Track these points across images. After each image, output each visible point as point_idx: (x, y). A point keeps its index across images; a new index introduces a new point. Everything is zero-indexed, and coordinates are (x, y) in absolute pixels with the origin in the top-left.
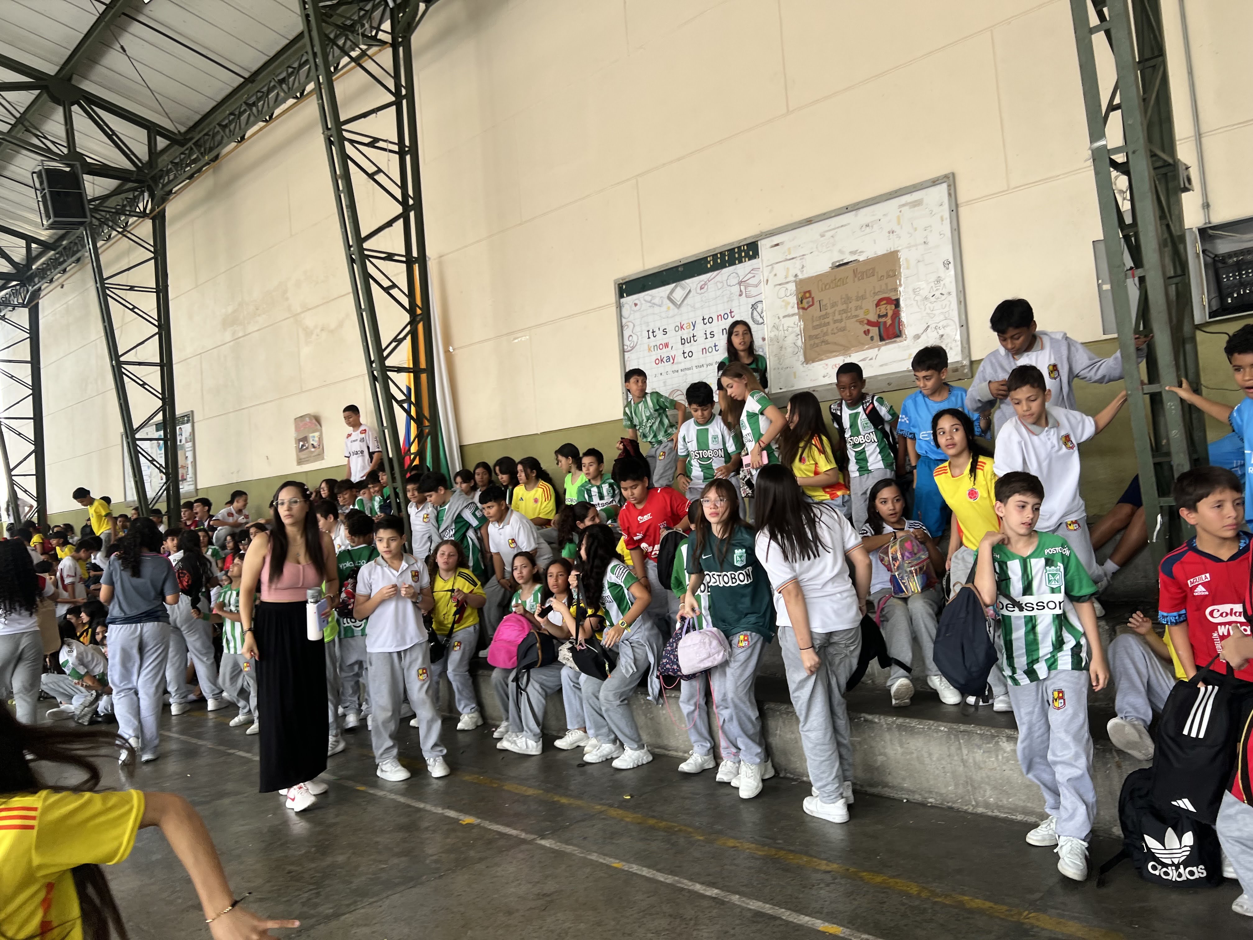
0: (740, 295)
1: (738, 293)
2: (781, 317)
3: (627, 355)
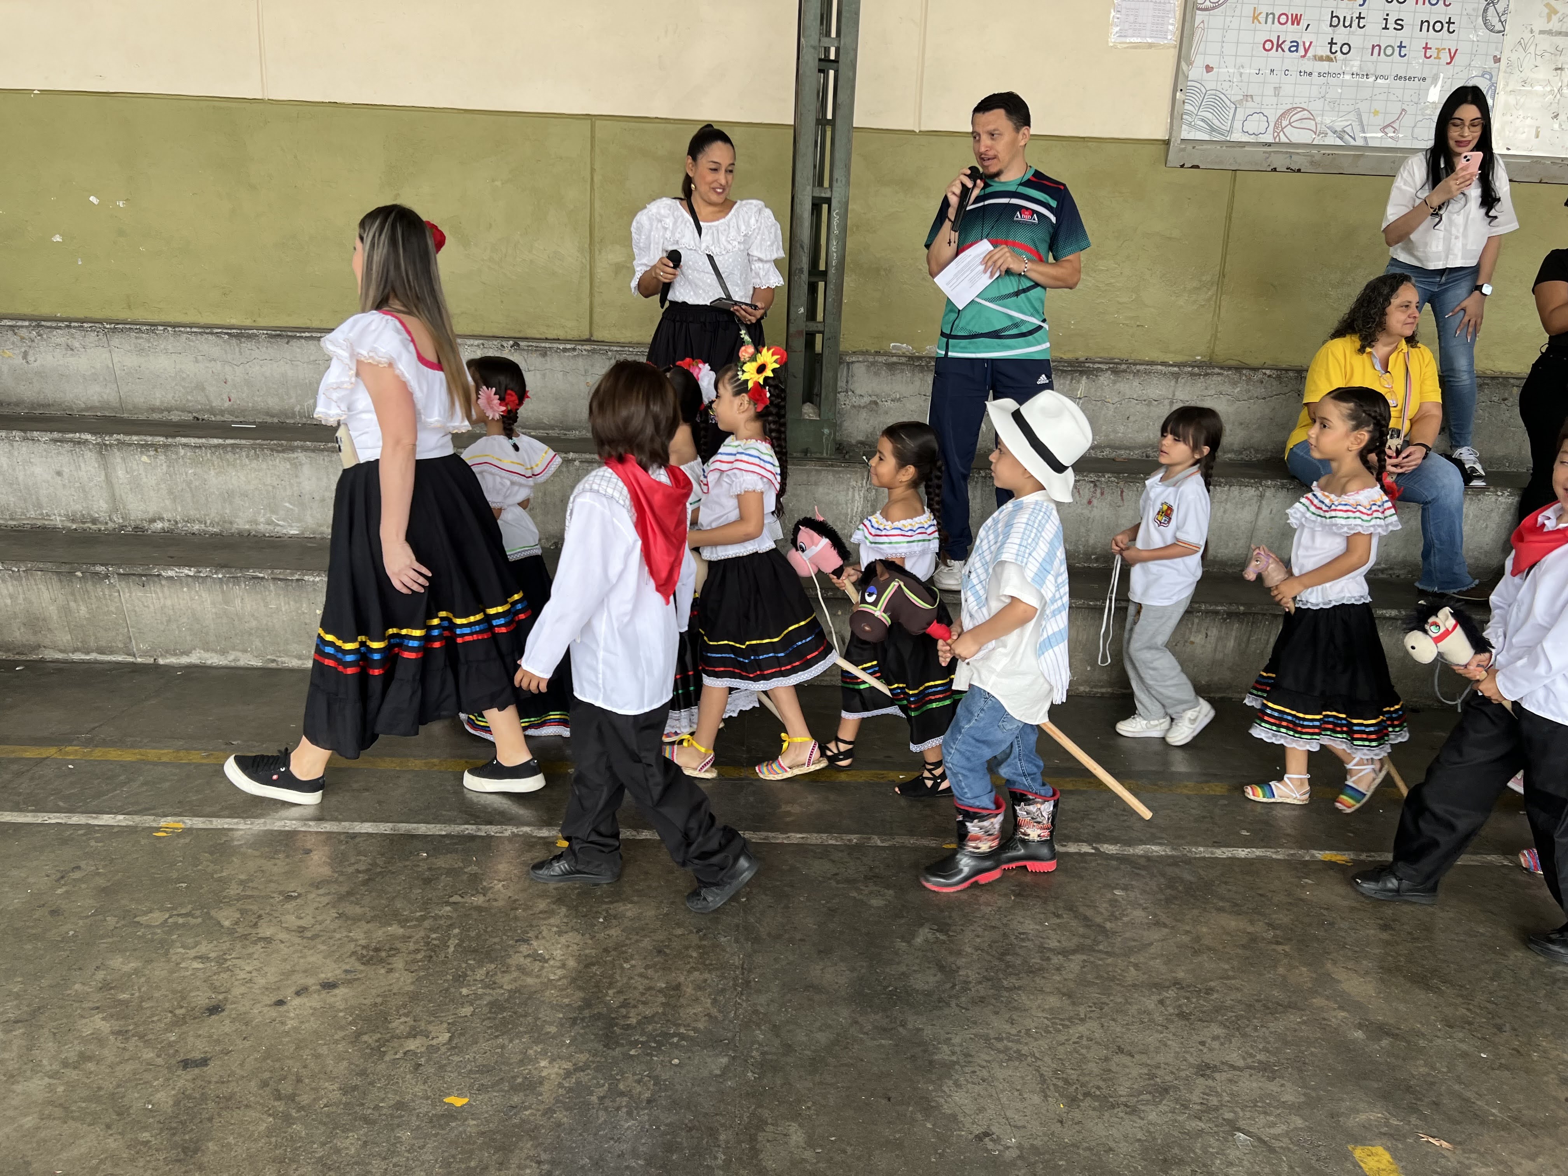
2: (1536, 30)
3: (1200, 16)
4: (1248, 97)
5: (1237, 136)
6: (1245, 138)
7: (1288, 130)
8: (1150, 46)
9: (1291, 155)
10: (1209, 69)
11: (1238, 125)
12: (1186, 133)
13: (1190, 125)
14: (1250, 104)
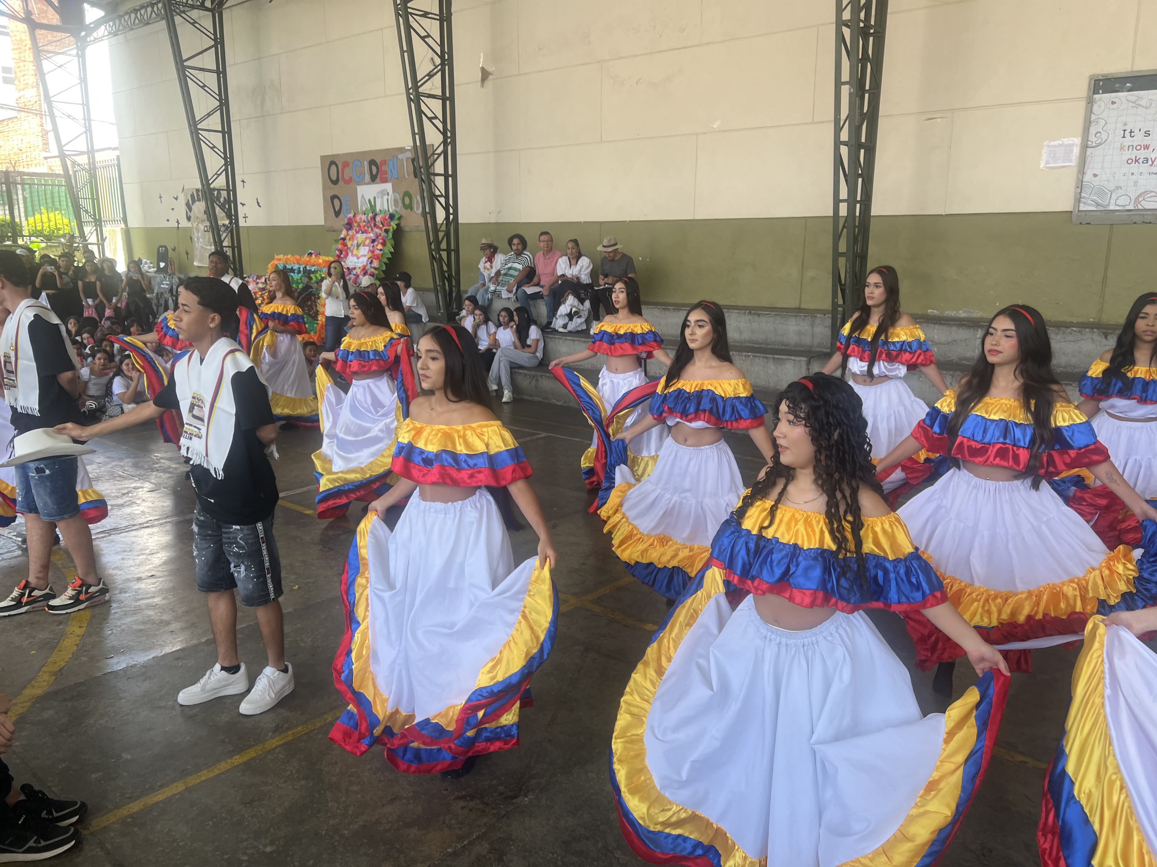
3: (1089, 151)
4: (1118, 188)
5: (1112, 207)
6: (1118, 208)
7: (1143, 203)
8: (1063, 167)
9: (1143, 215)
10: (1095, 175)
11: (1113, 201)
12: (1082, 207)
13: (1085, 203)
14: (1119, 191)
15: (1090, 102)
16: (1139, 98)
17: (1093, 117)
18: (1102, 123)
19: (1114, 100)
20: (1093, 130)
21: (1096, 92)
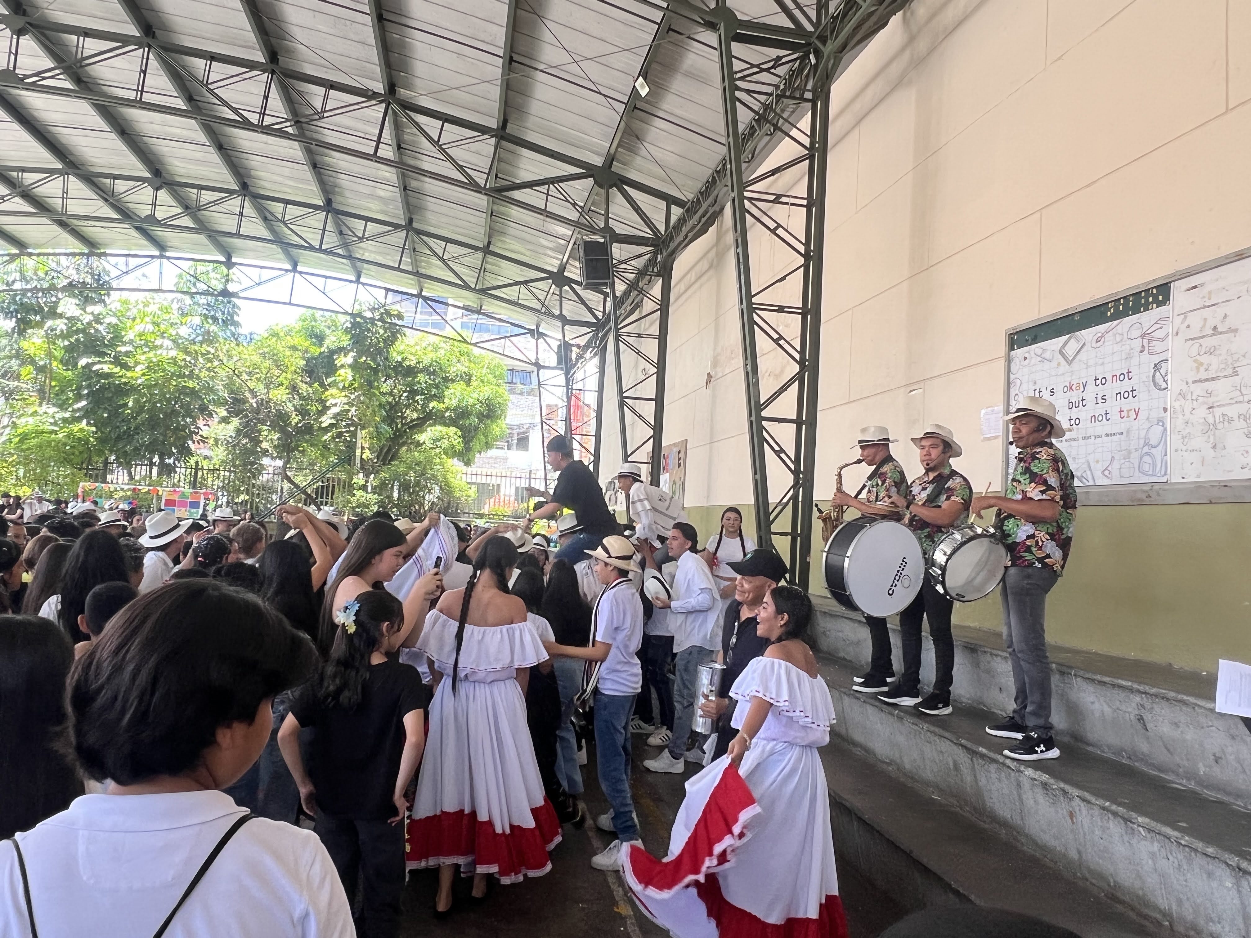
0: (1142, 352)
1: (1140, 349)
2: (1190, 381)
8: (995, 438)
15: (1009, 360)
16: (1044, 350)
17: (1012, 377)
18: (1018, 382)
19: (1027, 355)
20: (1013, 392)
21: (1012, 349)
